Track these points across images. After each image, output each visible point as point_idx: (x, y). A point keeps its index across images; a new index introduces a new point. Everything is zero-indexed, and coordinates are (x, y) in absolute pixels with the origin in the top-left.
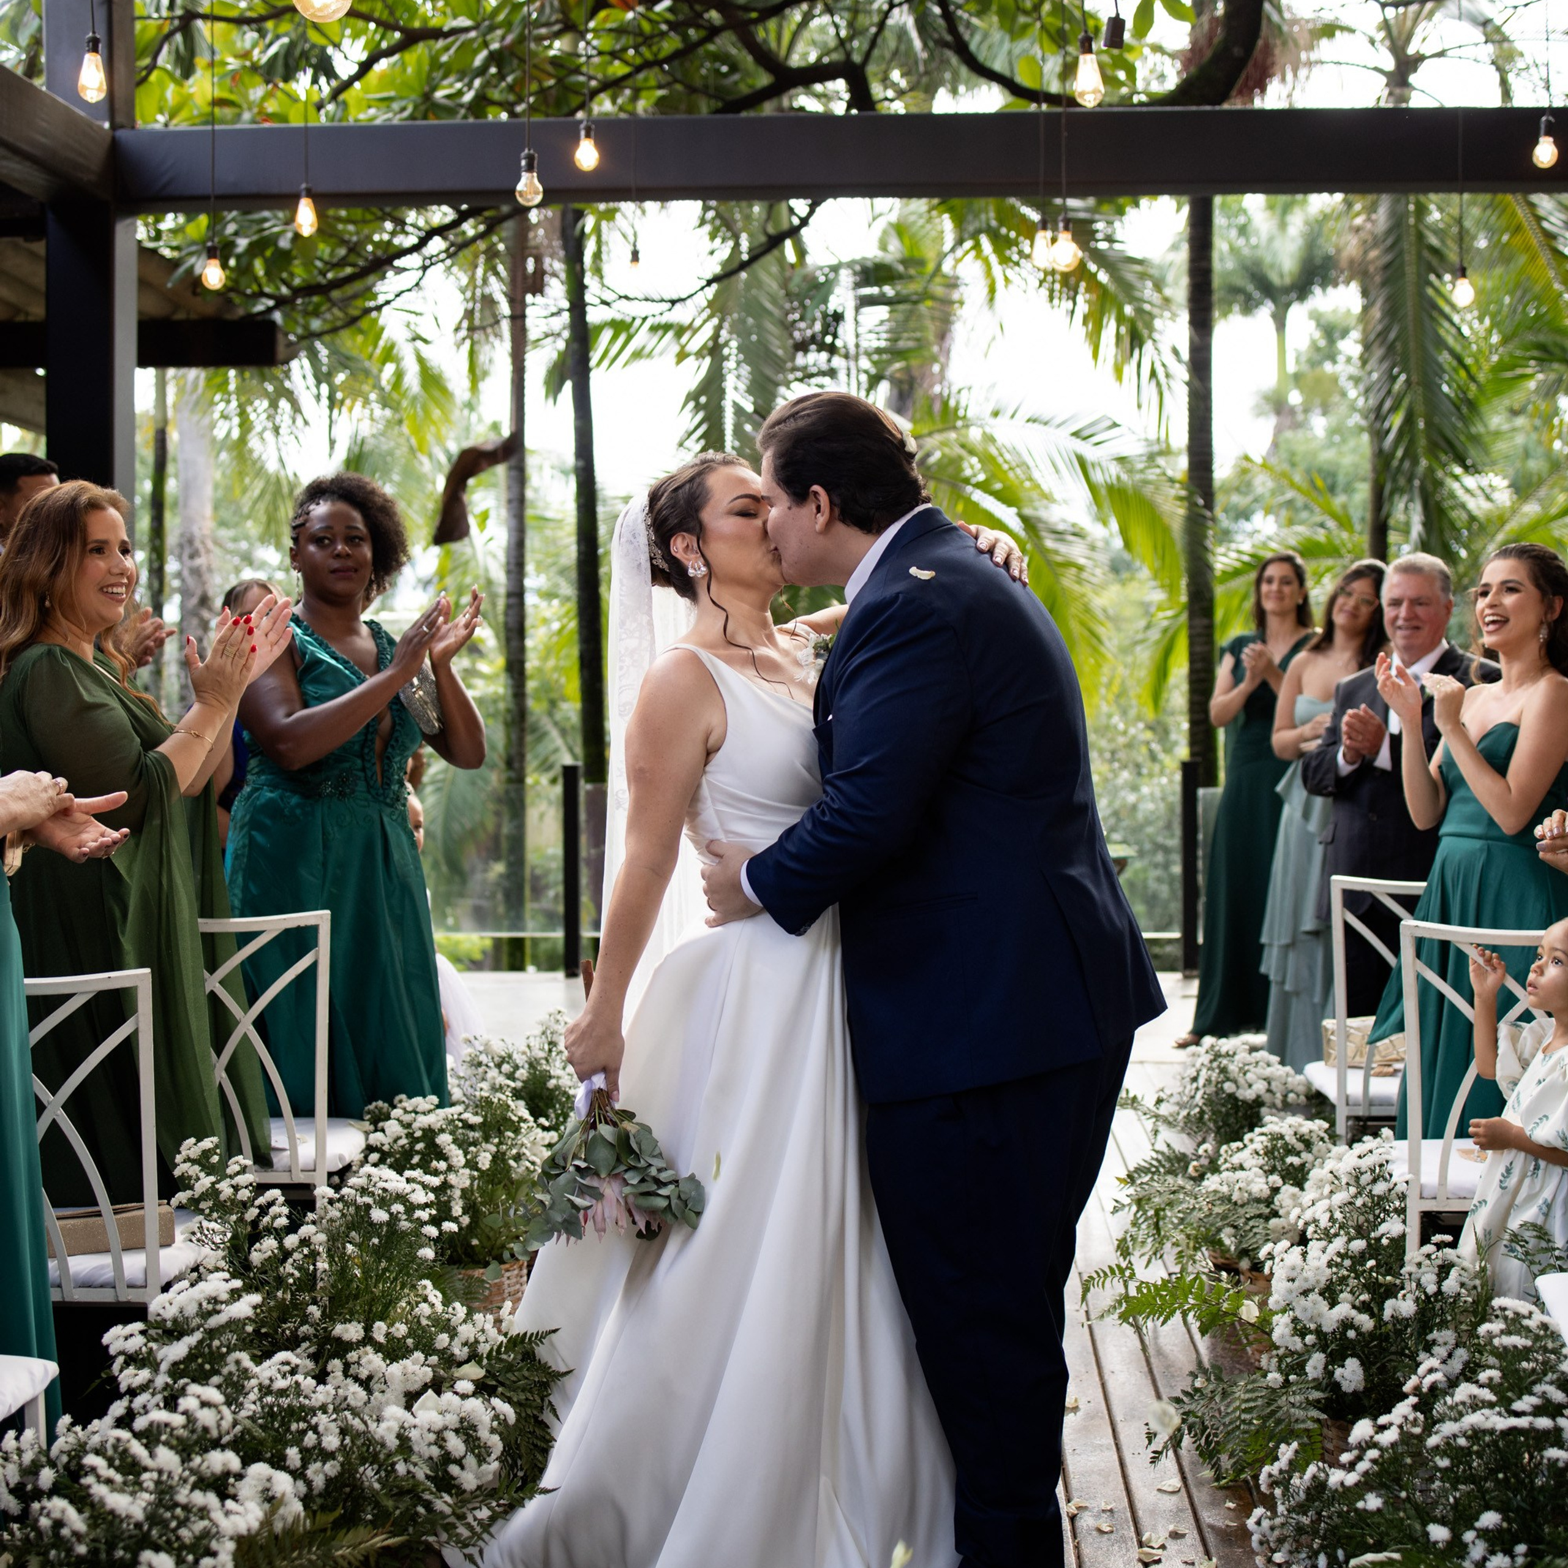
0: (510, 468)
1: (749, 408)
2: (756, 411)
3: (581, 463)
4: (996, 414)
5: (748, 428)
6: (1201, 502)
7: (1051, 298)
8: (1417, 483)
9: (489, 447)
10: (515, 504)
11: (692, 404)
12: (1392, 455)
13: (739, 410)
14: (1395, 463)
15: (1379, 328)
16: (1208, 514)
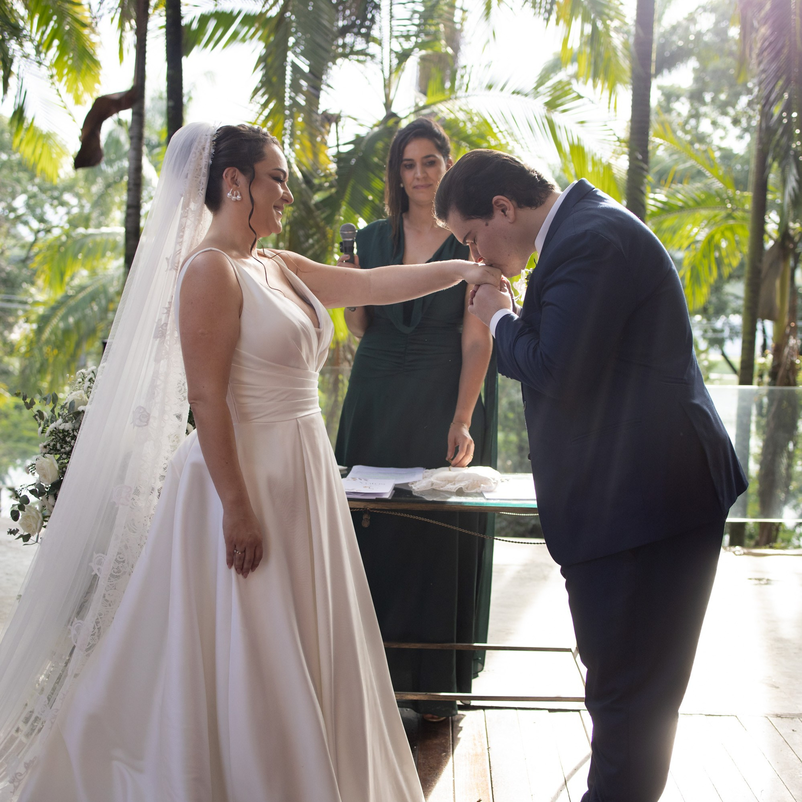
0: (134, 114)
1: (306, 69)
2: (310, 71)
3: (171, 103)
4: (490, 87)
5: (303, 83)
6: (640, 157)
7: (534, 7)
8: (792, 153)
9: (117, 97)
10: (135, 140)
11: (261, 66)
12: (776, 131)
13: (296, 68)
14: (777, 137)
15: (772, 39)
16: (645, 166)
